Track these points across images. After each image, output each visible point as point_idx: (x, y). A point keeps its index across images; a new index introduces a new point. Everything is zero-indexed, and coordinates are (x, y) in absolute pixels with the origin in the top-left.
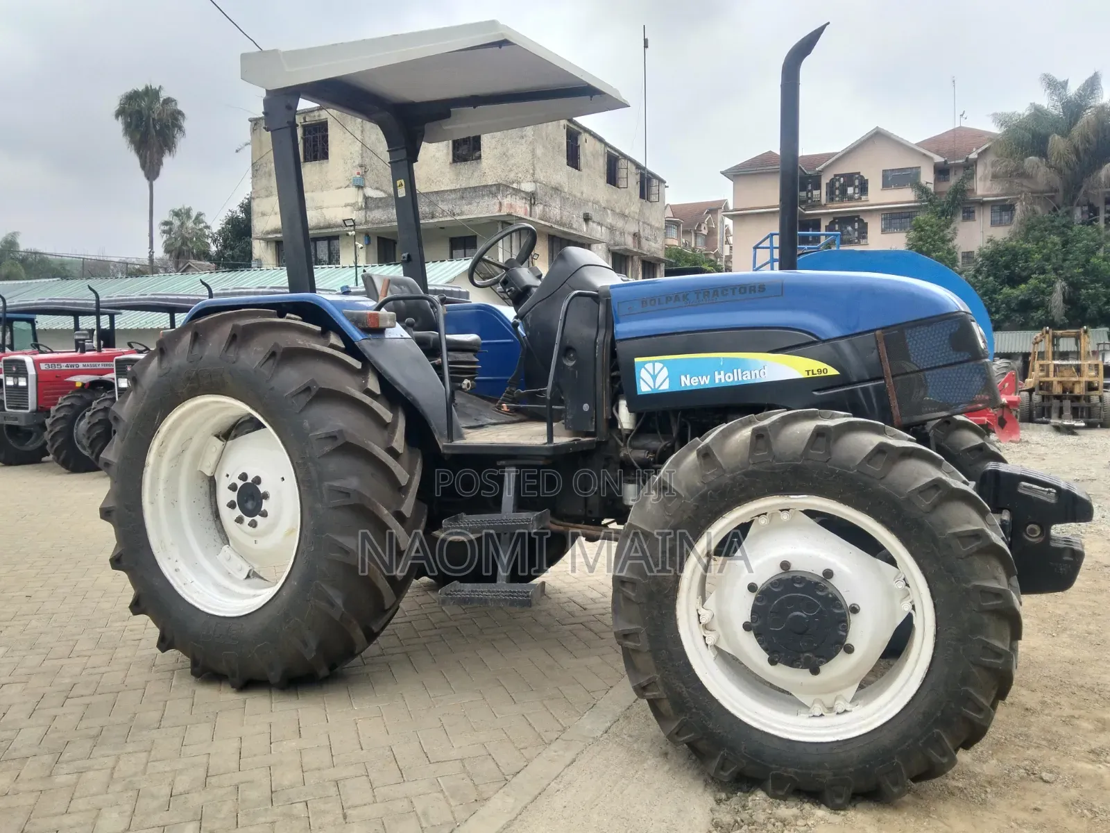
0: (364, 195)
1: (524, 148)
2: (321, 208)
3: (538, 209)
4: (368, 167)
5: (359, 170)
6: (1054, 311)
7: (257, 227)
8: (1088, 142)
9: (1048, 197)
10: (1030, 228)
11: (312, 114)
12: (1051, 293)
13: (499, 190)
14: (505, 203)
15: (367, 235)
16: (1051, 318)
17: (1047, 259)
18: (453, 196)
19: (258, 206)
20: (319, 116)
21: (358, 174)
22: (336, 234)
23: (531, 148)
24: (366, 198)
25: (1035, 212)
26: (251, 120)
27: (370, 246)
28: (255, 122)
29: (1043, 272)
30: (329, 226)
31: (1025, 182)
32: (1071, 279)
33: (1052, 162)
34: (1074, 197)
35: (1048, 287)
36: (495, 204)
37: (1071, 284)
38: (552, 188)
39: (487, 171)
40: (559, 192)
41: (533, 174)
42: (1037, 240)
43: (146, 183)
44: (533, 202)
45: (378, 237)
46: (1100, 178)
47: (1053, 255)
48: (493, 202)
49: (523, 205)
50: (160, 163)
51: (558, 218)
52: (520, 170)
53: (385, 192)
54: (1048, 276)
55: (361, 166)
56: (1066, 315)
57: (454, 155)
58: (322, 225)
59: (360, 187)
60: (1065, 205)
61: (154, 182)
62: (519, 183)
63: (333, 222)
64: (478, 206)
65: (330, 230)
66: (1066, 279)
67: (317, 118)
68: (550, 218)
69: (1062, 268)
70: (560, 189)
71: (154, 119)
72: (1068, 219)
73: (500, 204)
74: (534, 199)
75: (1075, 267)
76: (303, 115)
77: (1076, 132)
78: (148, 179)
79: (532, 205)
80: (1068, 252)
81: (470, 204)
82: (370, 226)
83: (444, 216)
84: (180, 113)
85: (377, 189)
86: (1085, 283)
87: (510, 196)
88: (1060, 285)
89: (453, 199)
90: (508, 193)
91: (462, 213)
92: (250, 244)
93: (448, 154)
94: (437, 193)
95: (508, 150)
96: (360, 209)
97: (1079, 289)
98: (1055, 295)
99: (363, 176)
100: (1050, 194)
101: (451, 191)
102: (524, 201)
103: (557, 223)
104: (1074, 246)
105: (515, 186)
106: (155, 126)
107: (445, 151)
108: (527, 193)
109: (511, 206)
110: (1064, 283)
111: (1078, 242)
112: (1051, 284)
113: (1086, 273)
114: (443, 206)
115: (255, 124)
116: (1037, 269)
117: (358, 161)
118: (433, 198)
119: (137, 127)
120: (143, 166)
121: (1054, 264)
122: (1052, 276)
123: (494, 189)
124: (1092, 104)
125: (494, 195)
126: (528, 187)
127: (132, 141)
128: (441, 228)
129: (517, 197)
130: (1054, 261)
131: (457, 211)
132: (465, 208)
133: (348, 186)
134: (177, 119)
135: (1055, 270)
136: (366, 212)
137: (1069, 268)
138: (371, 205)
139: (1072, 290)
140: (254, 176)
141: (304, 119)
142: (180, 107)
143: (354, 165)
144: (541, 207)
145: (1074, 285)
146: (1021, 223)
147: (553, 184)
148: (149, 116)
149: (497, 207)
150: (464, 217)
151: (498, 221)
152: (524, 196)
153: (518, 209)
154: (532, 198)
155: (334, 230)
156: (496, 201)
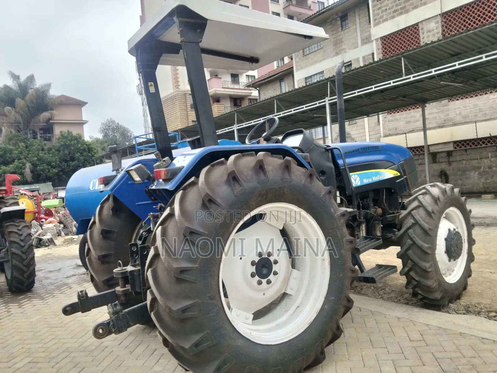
6: (27, 176)
8: (33, 103)
9: (16, 126)
10: (10, 140)
12: (24, 169)
16: (25, 179)
17: (21, 153)
25: (11, 132)
29: (20, 159)
31: (5, 118)
32: (32, 162)
33: (18, 109)
34: (28, 127)
35: (23, 165)
37: (33, 165)
42: (14, 145)
46: (40, 119)
47: (23, 152)
54: (22, 161)
56: (32, 177)
60: (25, 130)
66: (30, 162)
69: (27, 157)
72: (26, 136)
75: (34, 157)
77: (27, 98)
80: (29, 151)
86: (38, 164)
88: (28, 165)
97: (36, 167)
98: (26, 169)
100: (17, 124)
104: (32, 148)
110: (30, 164)
111: (33, 146)
112: (24, 164)
113: (38, 160)
116: (17, 157)
121: (24, 155)
122: (24, 161)
124: (33, 87)
130: (24, 154)
135: (25, 158)
137: (31, 157)
139: (33, 167)
145: (34, 165)
146: (6, 136)
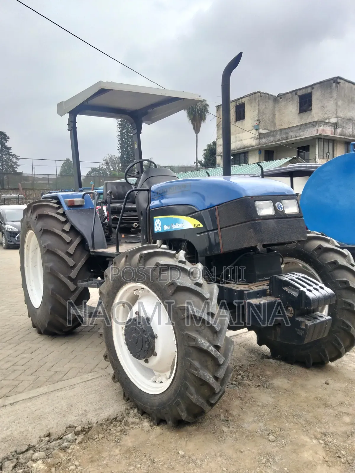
0: (259, 133)
1: (332, 102)
2: (241, 140)
3: (339, 130)
4: (261, 120)
5: (257, 122)
7: (218, 151)
11: (239, 101)
13: (316, 123)
14: (320, 129)
15: (260, 150)
18: (296, 129)
19: (219, 142)
20: (242, 101)
21: (256, 124)
22: (247, 151)
23: (335, 102)
24: (260, 134)
26: (216, 107)
27: (261, 155)
28: (218, 107)
30: (245, 148)
36: (315, 130)
38: (347, 119)
39: (315, 115)
40: (352, 121)
41: (336, 114)
43: (195, 135)
44: (336, 127)
45: (265, 150)
48: (314, 130)
49: (331, 129)
50: (200, 126)
51: (351, 133)
52: (330, 112)
53: (269, 130)
55: (258, 120)
57: (300, 110)
58: (242, 147)
59: (257, 129)
61: (198, 135)
62: (329, 119)
63: (246, 146)
64: (307, 132)
65: (245, 149)
67: (241, 102)
68: (346, 134)
70: (352, 119)
71: (197, 109)
73: (317, 130)
74: (337, 126)
76: (236, 102)
78: (196, 133)
79: (335, 129)
81: (303, 131)
82: (261, 146)
83: (292, 138)
84: (207, 105)
85: (265, 129)
87: (323, 126)
89: (297, 130)
90: (322, 124)
91: (300, 136)
92: (215, 158)
93: (297, 110)
94: (289, 128)
95: (324, 104)
96: (257, 139)
99: (258, 124)
101: (295, 126)
102: (331, 127)
103: (350, 136)
105: (327, 121)
106: (198, 112)
107: (296, 109)
108: (332, 123)
109: (323, 130)
114: (291, 134)
115: (218, 108)
117: (256, 119)
118: (287, 131)
119: (192, 113)
120: (194, 129)
123: (314, 123)
125: (314, 126)
126: (333, 120)
127: (190, 119)
128: (292, 143)
129: (327, 126)
131: (298, 135)
132: (302, 133)
133: (252, 130)
134: (206, 108)
136: (259, 140)
138: (262, 136)
140: (217, 130)
141: (236, 103)
142: (207, 103)
143: (255, 120)
144: (341, 129)
147: (348, 117)
148: (196, 108)
149: (316, 131)
150: (301, 138)
151: (316, 138)
152: (331, 125)
153: (327, 131)
154: (335, 125)
155: (247, 149)
156: (315, 129)
